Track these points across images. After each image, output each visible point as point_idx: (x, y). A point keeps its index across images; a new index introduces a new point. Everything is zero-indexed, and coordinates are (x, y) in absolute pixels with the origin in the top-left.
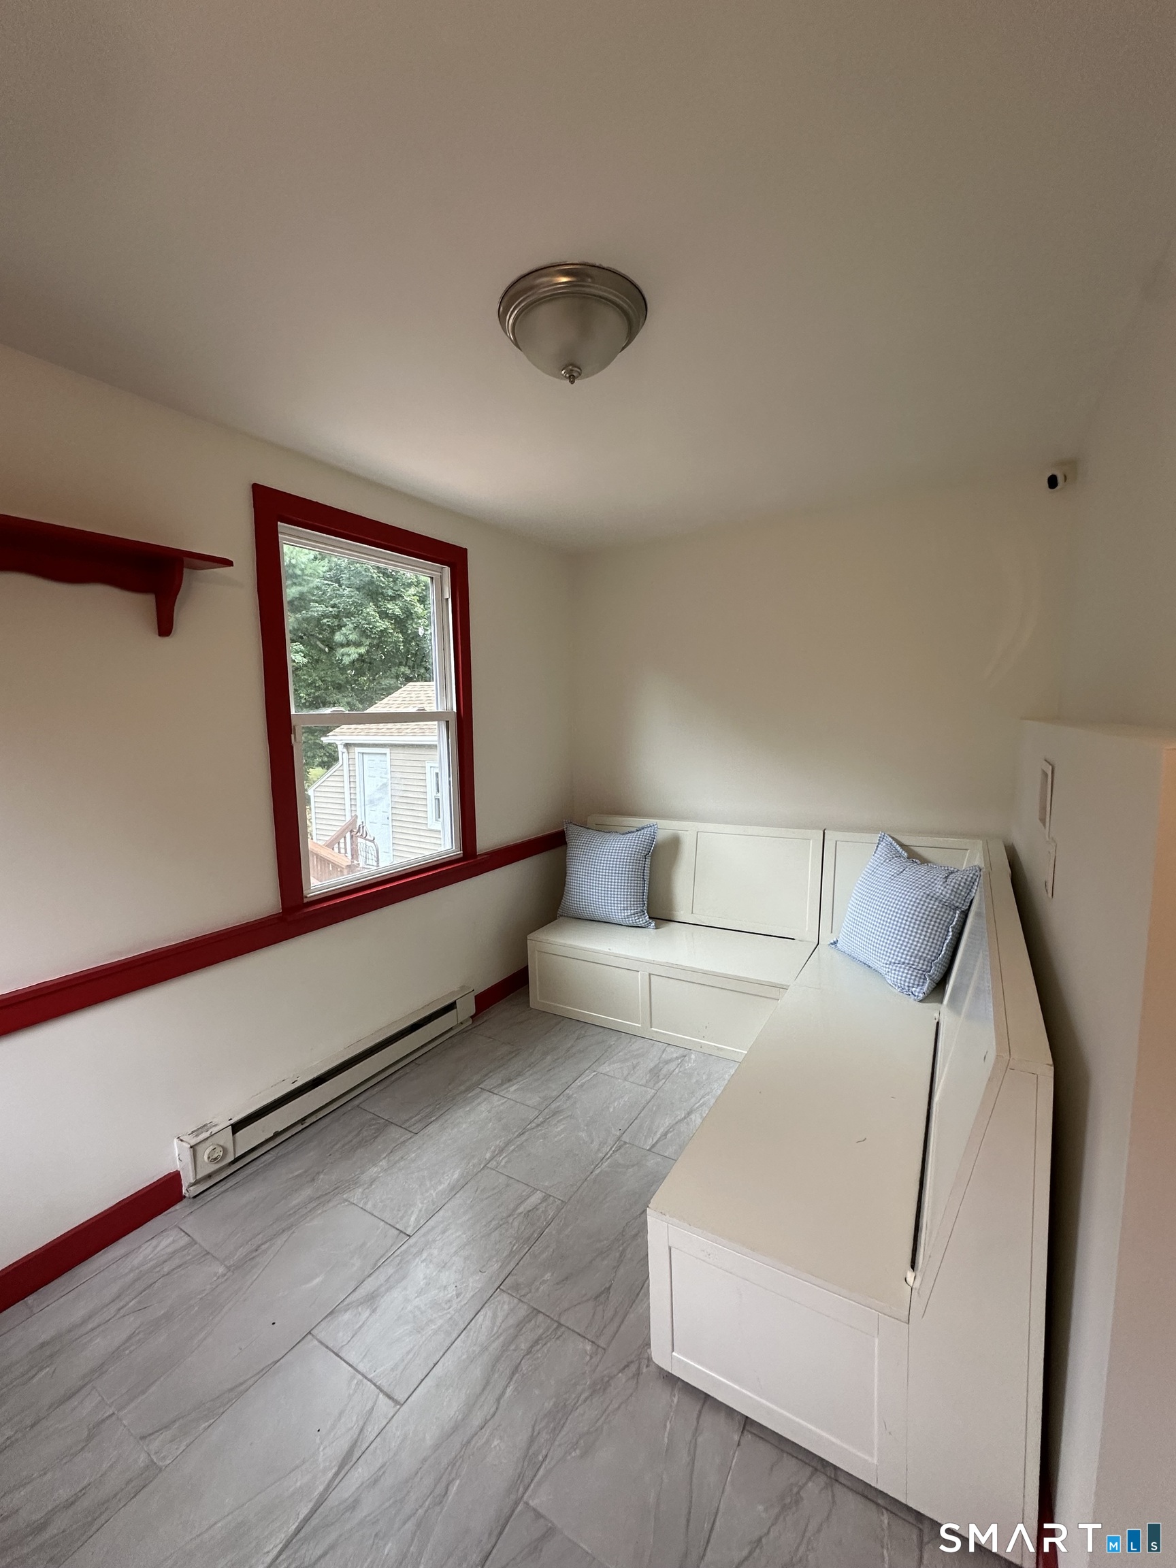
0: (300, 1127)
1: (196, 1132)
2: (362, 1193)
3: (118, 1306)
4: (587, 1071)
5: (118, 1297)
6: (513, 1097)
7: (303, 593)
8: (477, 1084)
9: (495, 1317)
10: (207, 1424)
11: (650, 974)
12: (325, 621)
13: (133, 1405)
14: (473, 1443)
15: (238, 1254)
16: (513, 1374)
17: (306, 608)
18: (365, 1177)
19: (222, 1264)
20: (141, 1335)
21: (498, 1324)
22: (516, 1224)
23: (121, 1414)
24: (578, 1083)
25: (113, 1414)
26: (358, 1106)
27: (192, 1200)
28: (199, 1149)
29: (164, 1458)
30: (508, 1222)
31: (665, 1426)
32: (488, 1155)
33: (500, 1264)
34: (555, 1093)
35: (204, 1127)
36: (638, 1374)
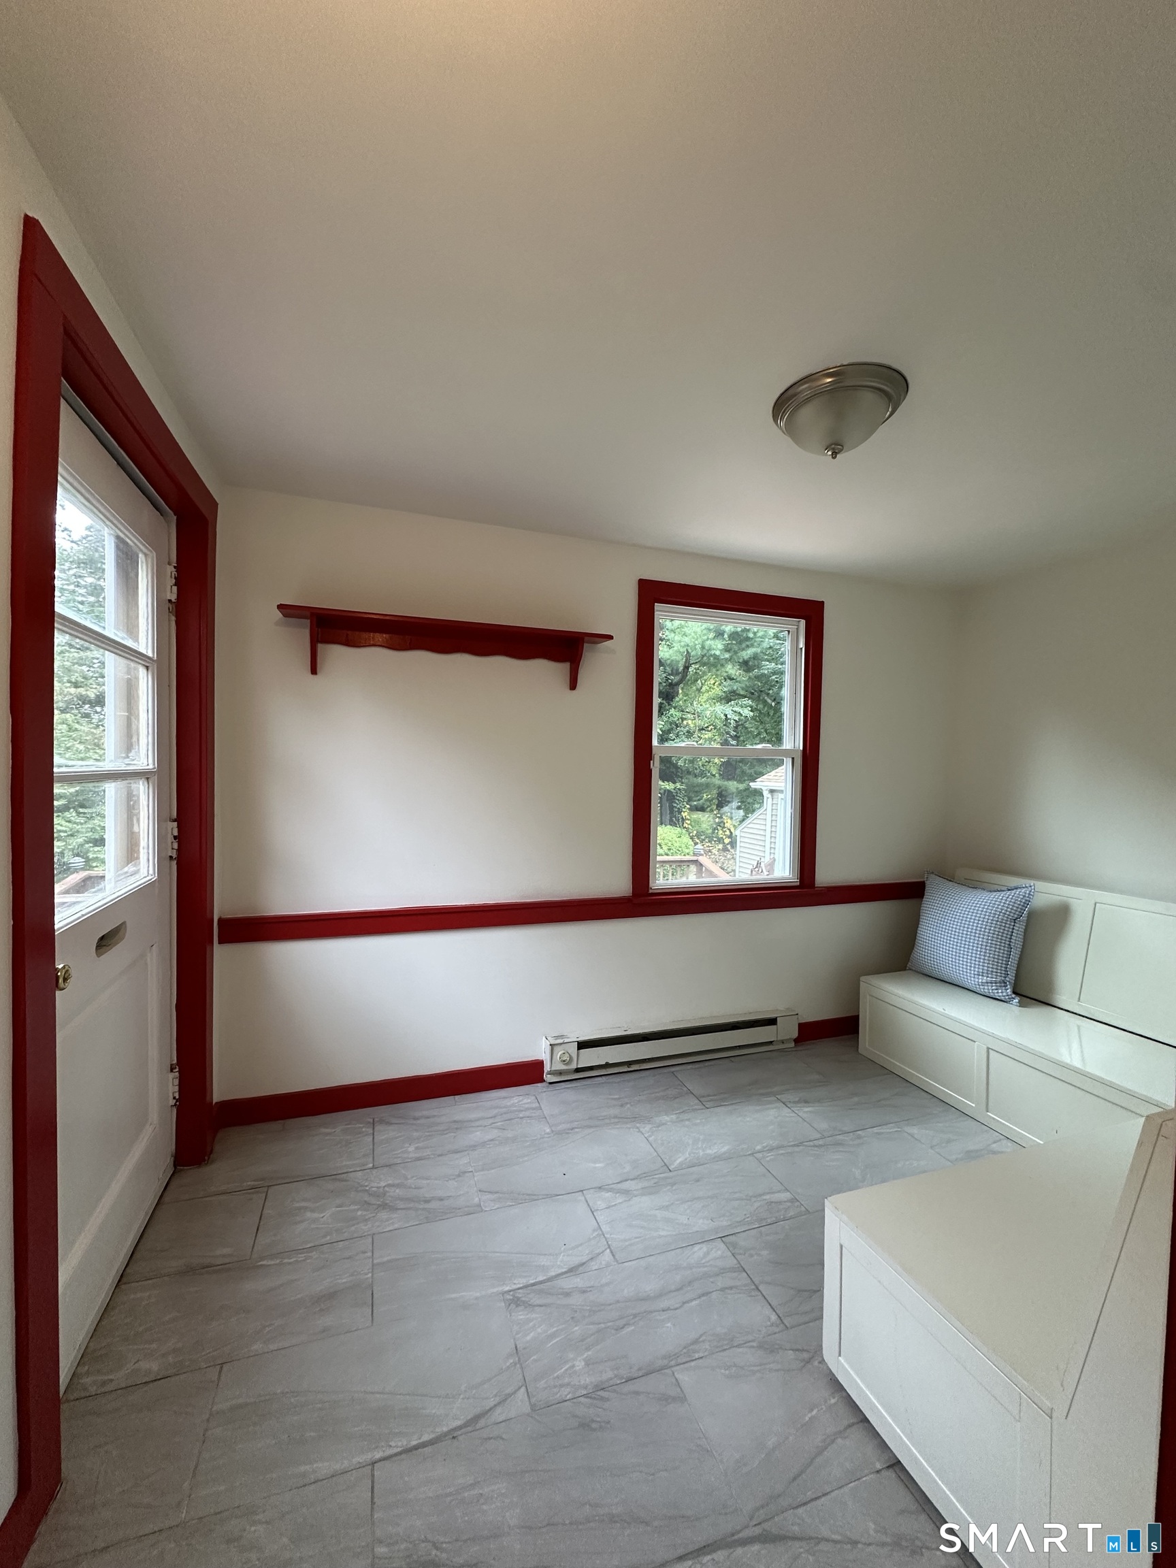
0: (625, 1069)
1: (557, 1037)
2: (651, 1129)
3: (493, 1121)
4: (891, 1125)
5: (495, 1117)
6: (804, 1116)
7: (757, 654)
8: (774, 1094)
9: (707, 1253)
10: (511, 1204)
11: (988, 1049)
12: (774, 677)
13: (482, 1173)
14: (654, 1314)
15: (561, 1127)
16: (703, 1295)
17: (759, 667)
18: (657, 1120)
19: (550, 1127)
20: (497, 1142)
21: (707, 1259)
22: (757, 1205)
23: (476, 1174)
24: (875, 1130)
25: (472, 1171)
26: (673, 1072)
27: (547, 1084)
28: (556, 1048)
29: (486, 1207)
30: (750, 1200)
31: (812, 1410)
32: (758, 1148)
33: (729, 1223)
34: (846, 1129)
35: (561, 1037)
36: (809, 1361)
